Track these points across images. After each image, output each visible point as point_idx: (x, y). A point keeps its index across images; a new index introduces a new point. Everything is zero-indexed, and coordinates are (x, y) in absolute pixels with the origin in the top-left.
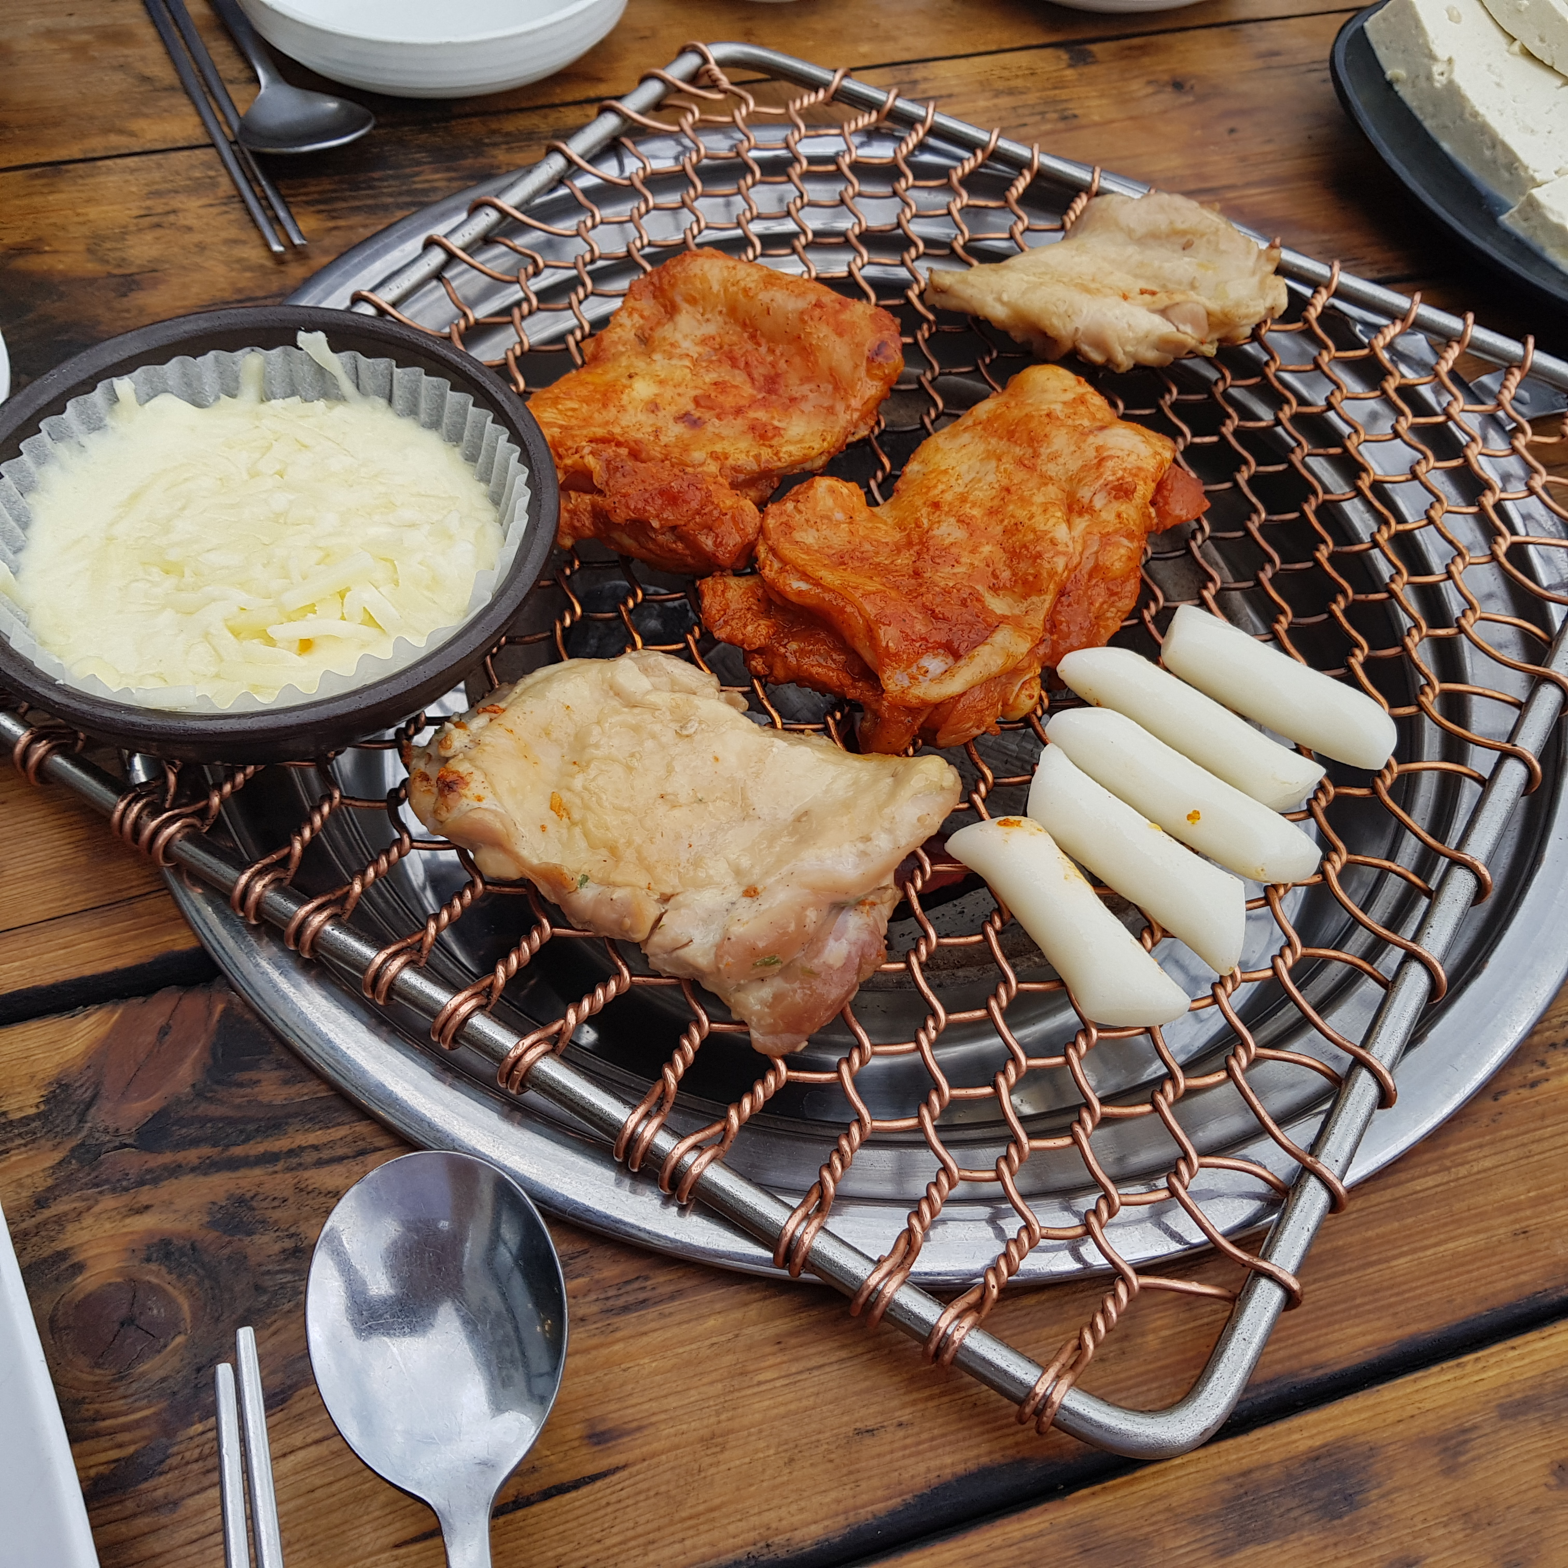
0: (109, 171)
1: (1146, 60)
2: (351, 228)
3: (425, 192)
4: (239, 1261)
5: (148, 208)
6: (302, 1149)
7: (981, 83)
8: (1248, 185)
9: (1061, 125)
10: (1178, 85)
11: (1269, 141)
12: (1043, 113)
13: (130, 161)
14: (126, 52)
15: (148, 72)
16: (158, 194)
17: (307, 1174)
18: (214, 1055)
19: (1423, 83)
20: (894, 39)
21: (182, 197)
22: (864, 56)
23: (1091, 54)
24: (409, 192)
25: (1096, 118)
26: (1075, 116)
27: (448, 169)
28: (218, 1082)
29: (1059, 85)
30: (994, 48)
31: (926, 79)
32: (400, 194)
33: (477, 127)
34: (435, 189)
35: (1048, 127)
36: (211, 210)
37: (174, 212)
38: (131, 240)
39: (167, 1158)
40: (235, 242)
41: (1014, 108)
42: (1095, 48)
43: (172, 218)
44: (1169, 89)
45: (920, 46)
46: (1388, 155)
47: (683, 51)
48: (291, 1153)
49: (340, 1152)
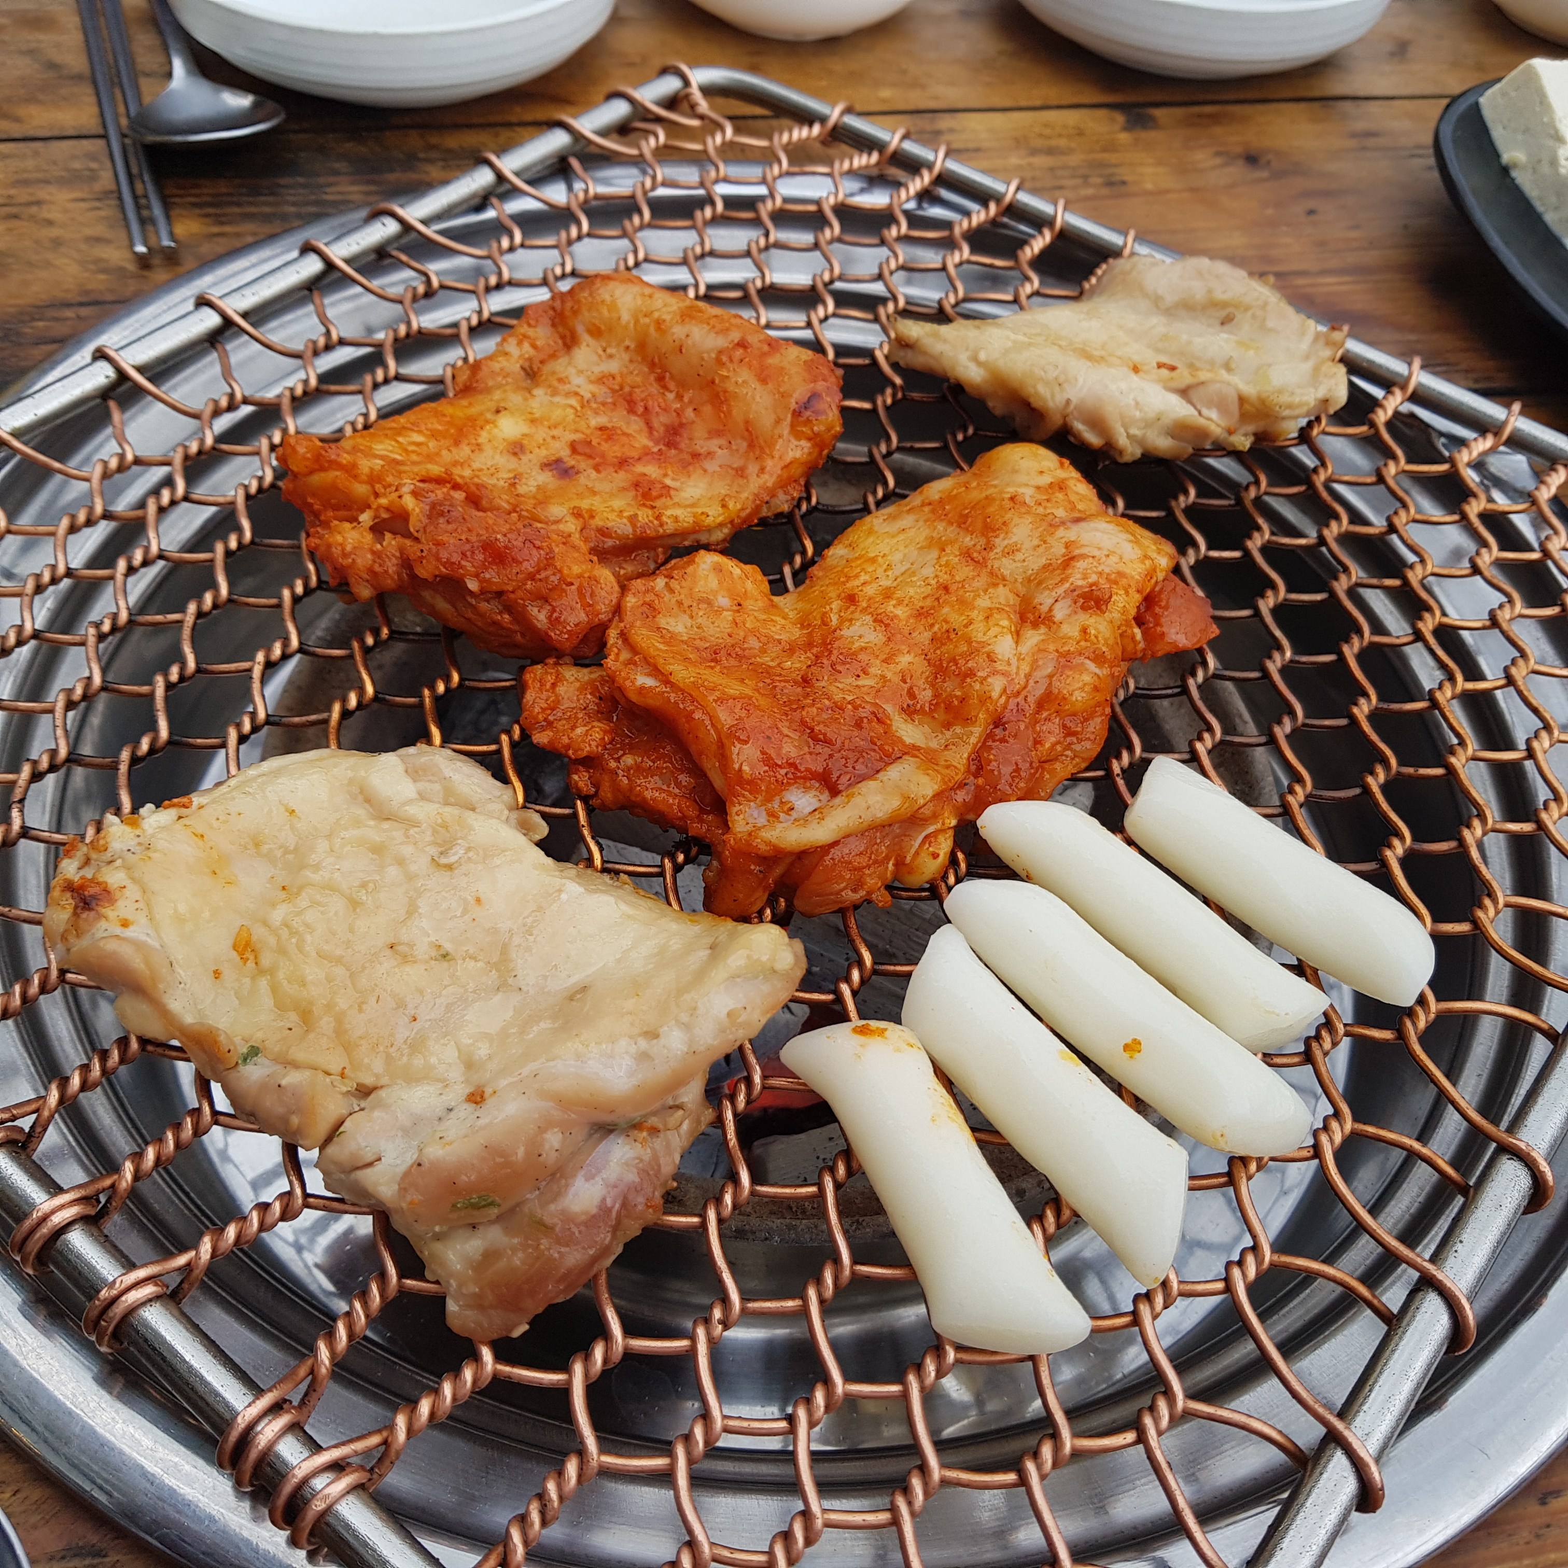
1: (1218, 130)
2: (238, 235)
3: (334, 204)
5: (10, 197)
7: (1017, 140)
8: (1324, 272)
9: (1105, 191)
10: (1252, 159)
11: (1357, 227)
12: (1085, 177)
13: (4, 147)
14: (41, 37)
15: (58, 58)
16: (26, 183)
19: (1545, 169)
20: (923, 87)
21: (52, 189)
22: (884, 101)
23: (1152, 119)
24: (317, 203)
25: (1149, 186)
26: (1124, 183)
27: (369, 182)
29: (1112, 147)
30: (1038, 103)
31: (951, 131)
32: (307, 204)
33: (414, 140)
34: (346, 202)
35: (1090, 191)
36: (83, 205)
37: (38, 203)
40: (98, 240)
41: (1052, 169)
42: (1158, 113)
43: (34, 210)
44: (1241, 162)
45: (951, 95)
46: (1496, 241)
47: (665, 71)
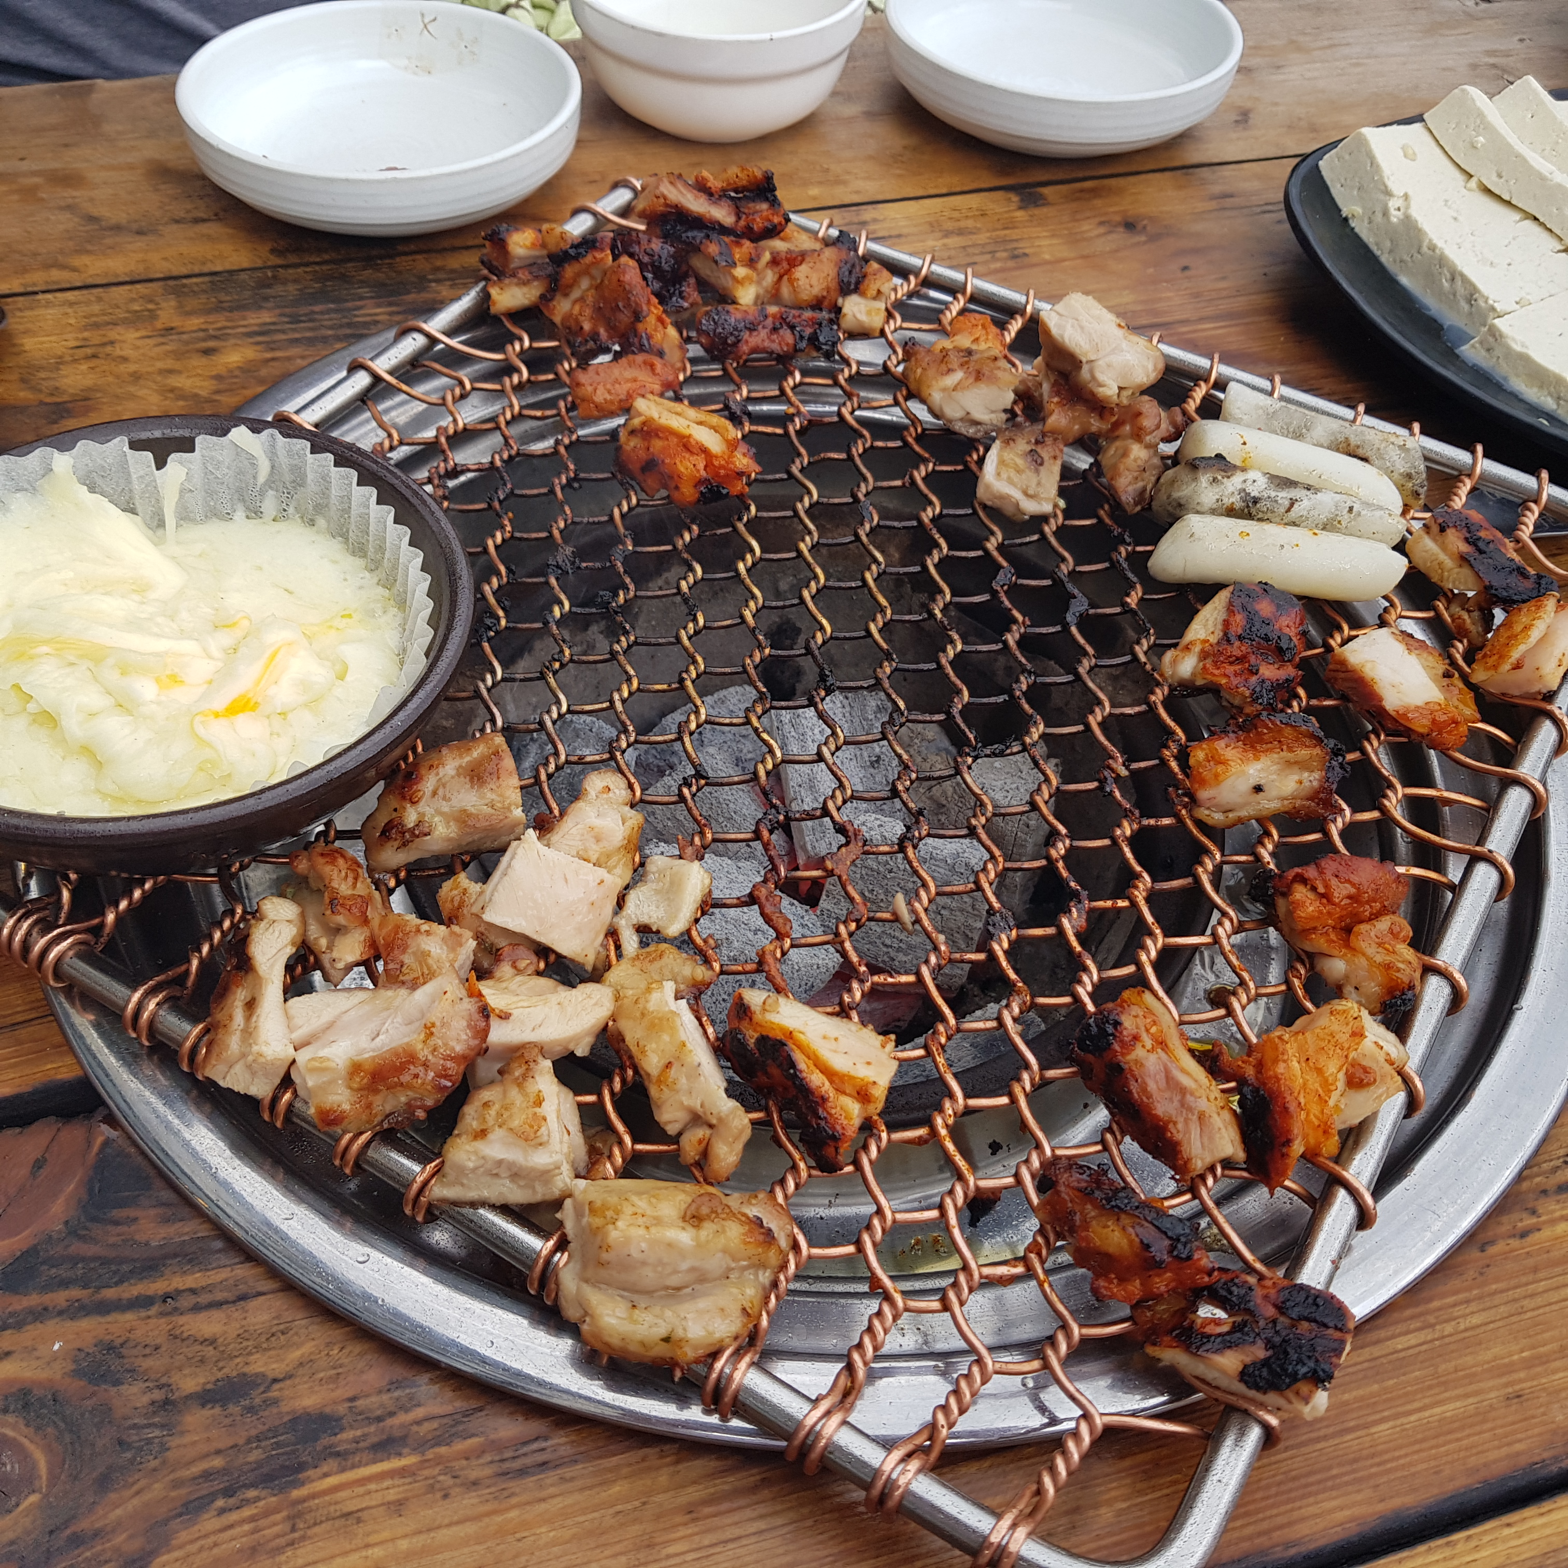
0: (48, 304)
1: (1098, 202)
2: (289, 359)
3: (366, 325)
4: (104, 1413)
5: (85, 339)
6: (179, 1292)
7: (931, 224)
8: (1202, 320)
9: (1011, 264)
10: (1130, 226)
11: (1224, 278)
12: (993, 252)
13: (70, 295)
14: (75, 193)
15: (95, 212)
16: (96, 326)
17: (182, 1320)
18: (90, 1191)
19: (1379, 219)
20: (844, 183)
21: (120, 329)
22: (815, 198)
23: (1042, 197)
24: (349, 325)
25: (1047, 257)
26: (1026, 255)
27: (390, 304)
28: (94, 1219)
29: (1010, 225)
30: (944, 191)
31: (875, 220)
32: (341, 326)
33: (421, 263)
34: (376, 322)
35: (998, 265)
36: (148, 341)
37: (112, 343)
38: (65, 370)
39: (33, 1300)
40: (171, 372)
41: (964, 247)
42: (1046, 191)
43: (108, 349)
44: (1121, 229)
45: (870, 188)
48: (166, 1297)
49: (219, 1296)
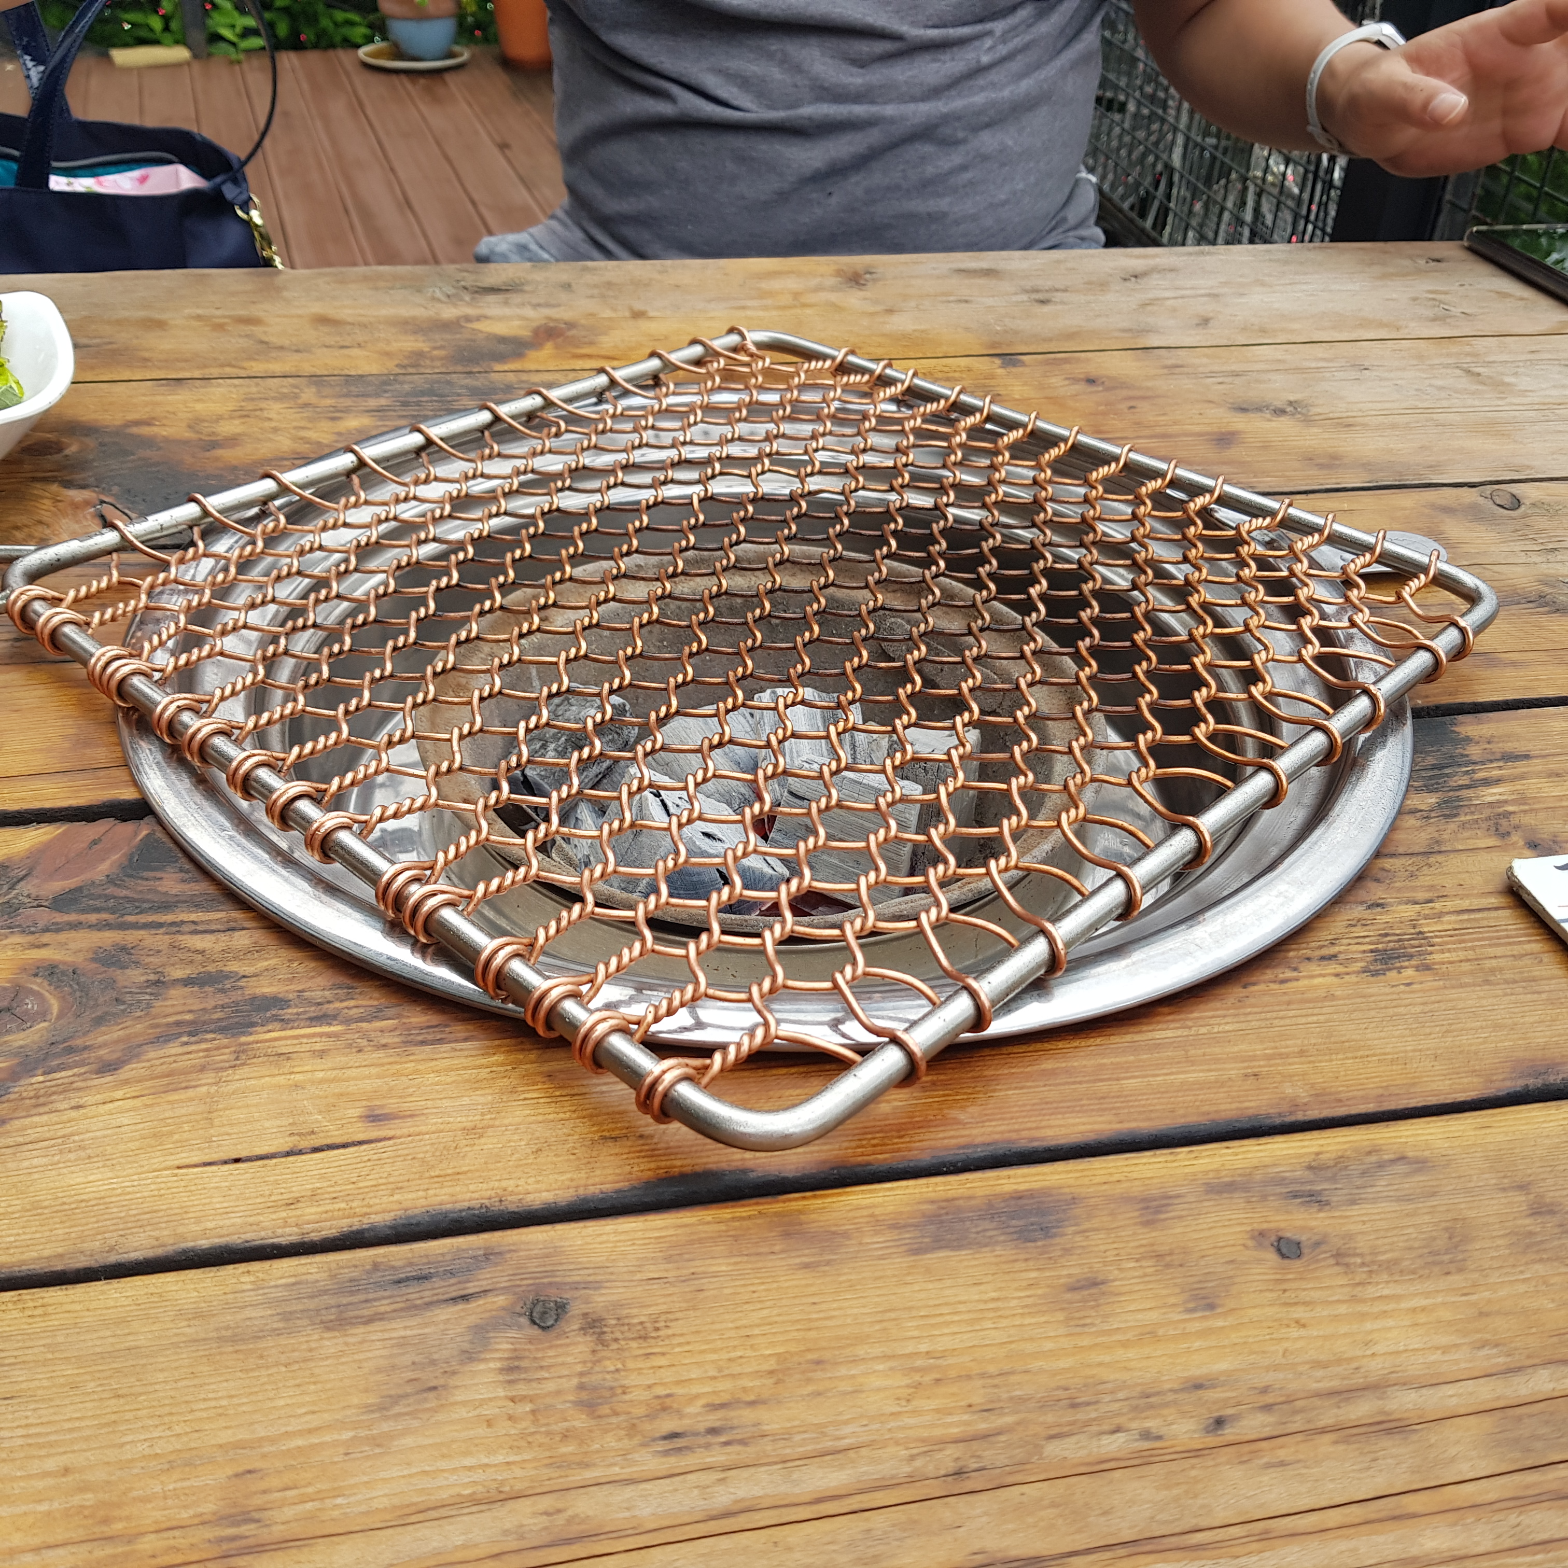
0: (219, 385)
4: (111, 984)
5: (242, 407)
6: (183, 922)
10: (1091, 381)
13: (236, 381)
14: (253, 328)
16: (253, 399)
17: (181, 938)
18: (130, 860)
21: (269, 402)
28: (131, 876)
29: (993, 376)
36: (290, 410)
37: (261, 409)
38: (222, 423)
39: (73, 917)
40: (303, 428)
43: (258, 413)
44: (1082, 383)
48: (173, 924)
49: (214, 927)
